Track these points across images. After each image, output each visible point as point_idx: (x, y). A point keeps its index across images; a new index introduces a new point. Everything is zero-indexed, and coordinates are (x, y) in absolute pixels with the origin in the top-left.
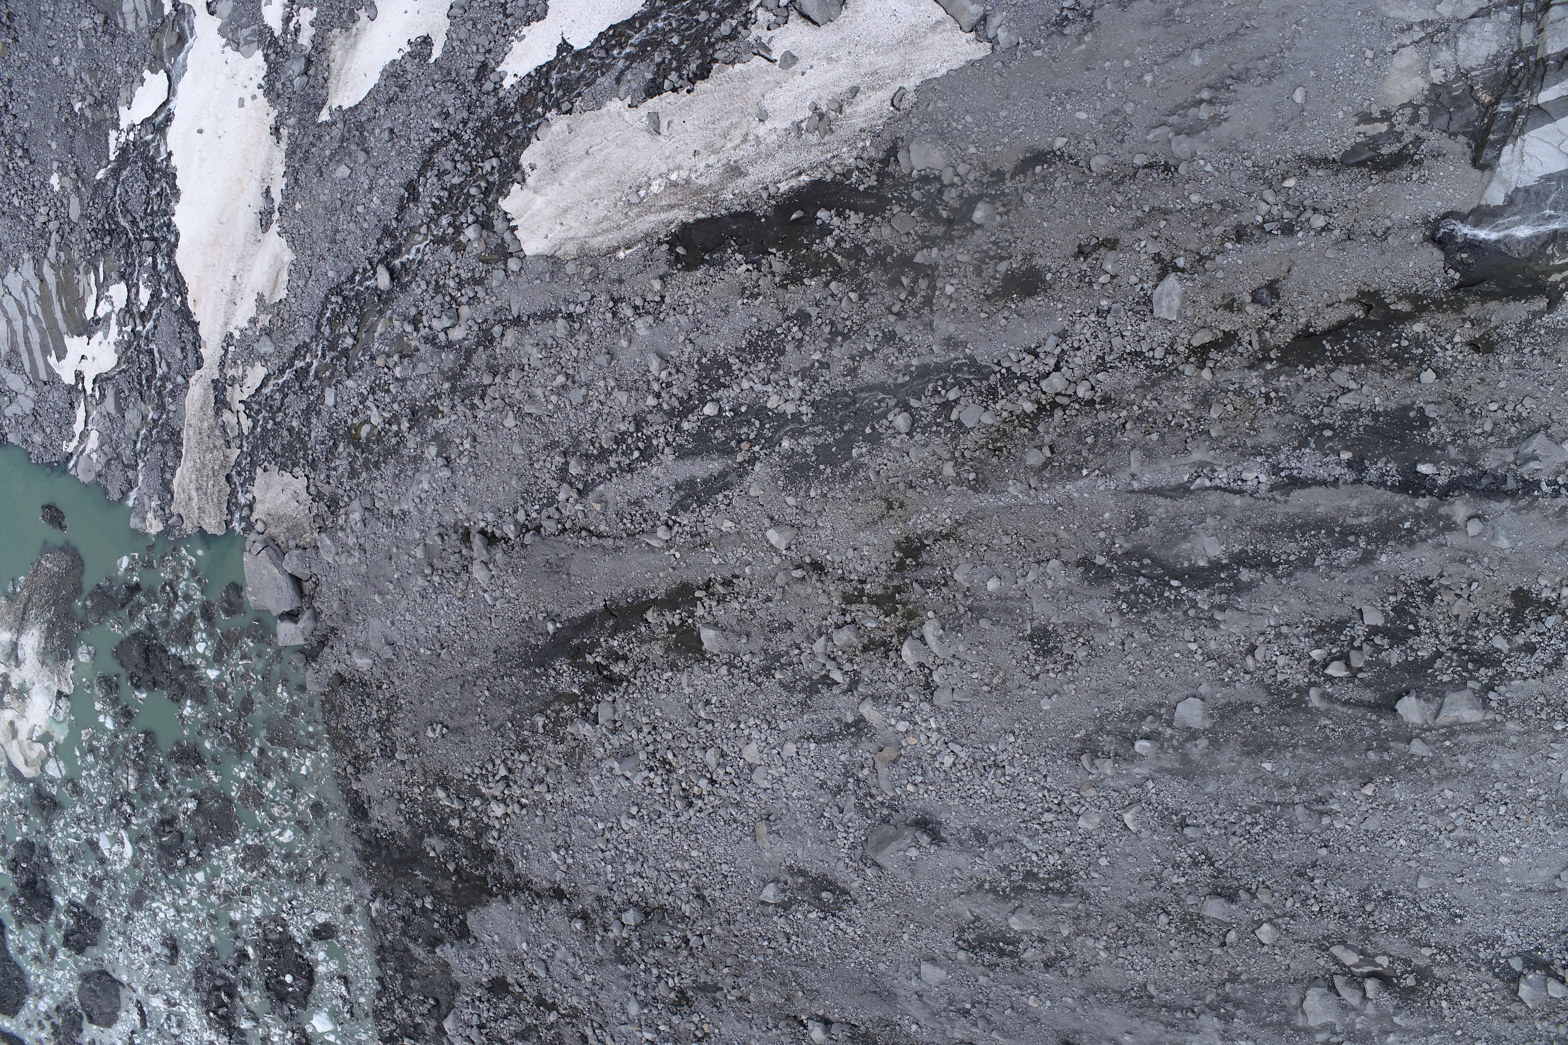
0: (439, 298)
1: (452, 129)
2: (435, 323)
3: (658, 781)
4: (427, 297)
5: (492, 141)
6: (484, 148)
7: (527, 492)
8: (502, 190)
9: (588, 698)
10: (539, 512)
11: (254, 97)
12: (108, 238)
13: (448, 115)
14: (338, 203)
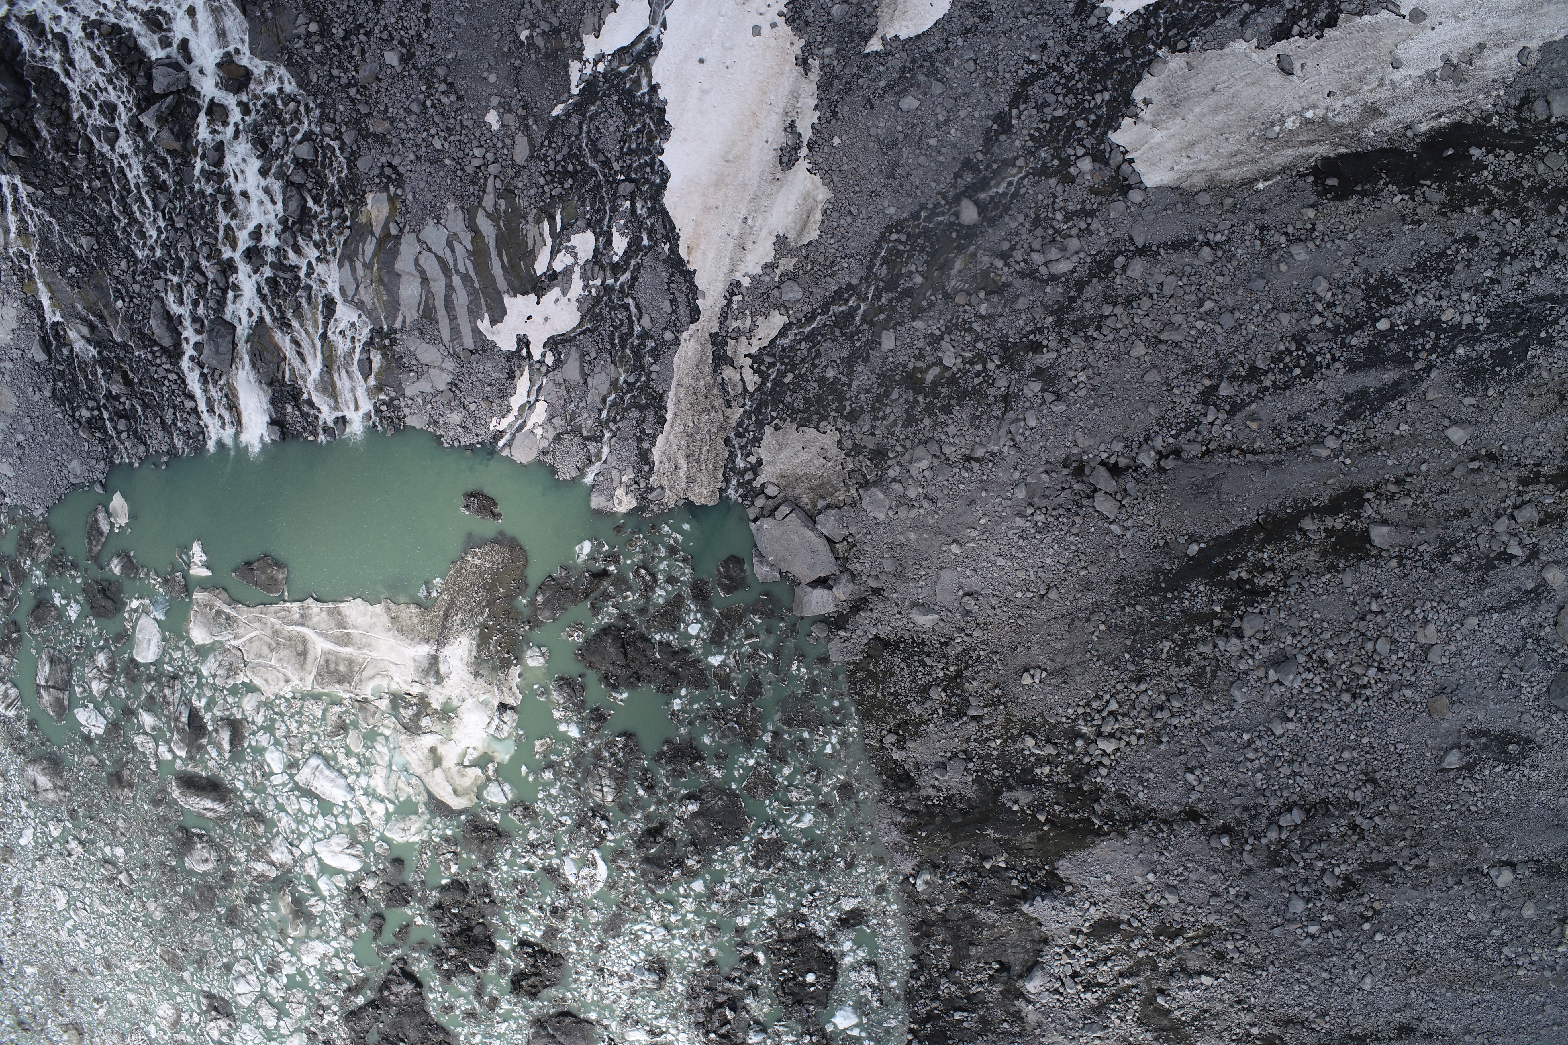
0: (1039, 232)
1: (1052, 61)
2: (1036, 257)
3: (1317, 680)
4: (1023, 231)
5: (1100, 75)
6: (1089, 82)
7: (1163, 418)
8: (1112, 122)
9: (1227, 614)
10: (1176, 437)
11: (774, 25)
12: (570, 181)
13: (1044, 47)
14: (901, 137)
